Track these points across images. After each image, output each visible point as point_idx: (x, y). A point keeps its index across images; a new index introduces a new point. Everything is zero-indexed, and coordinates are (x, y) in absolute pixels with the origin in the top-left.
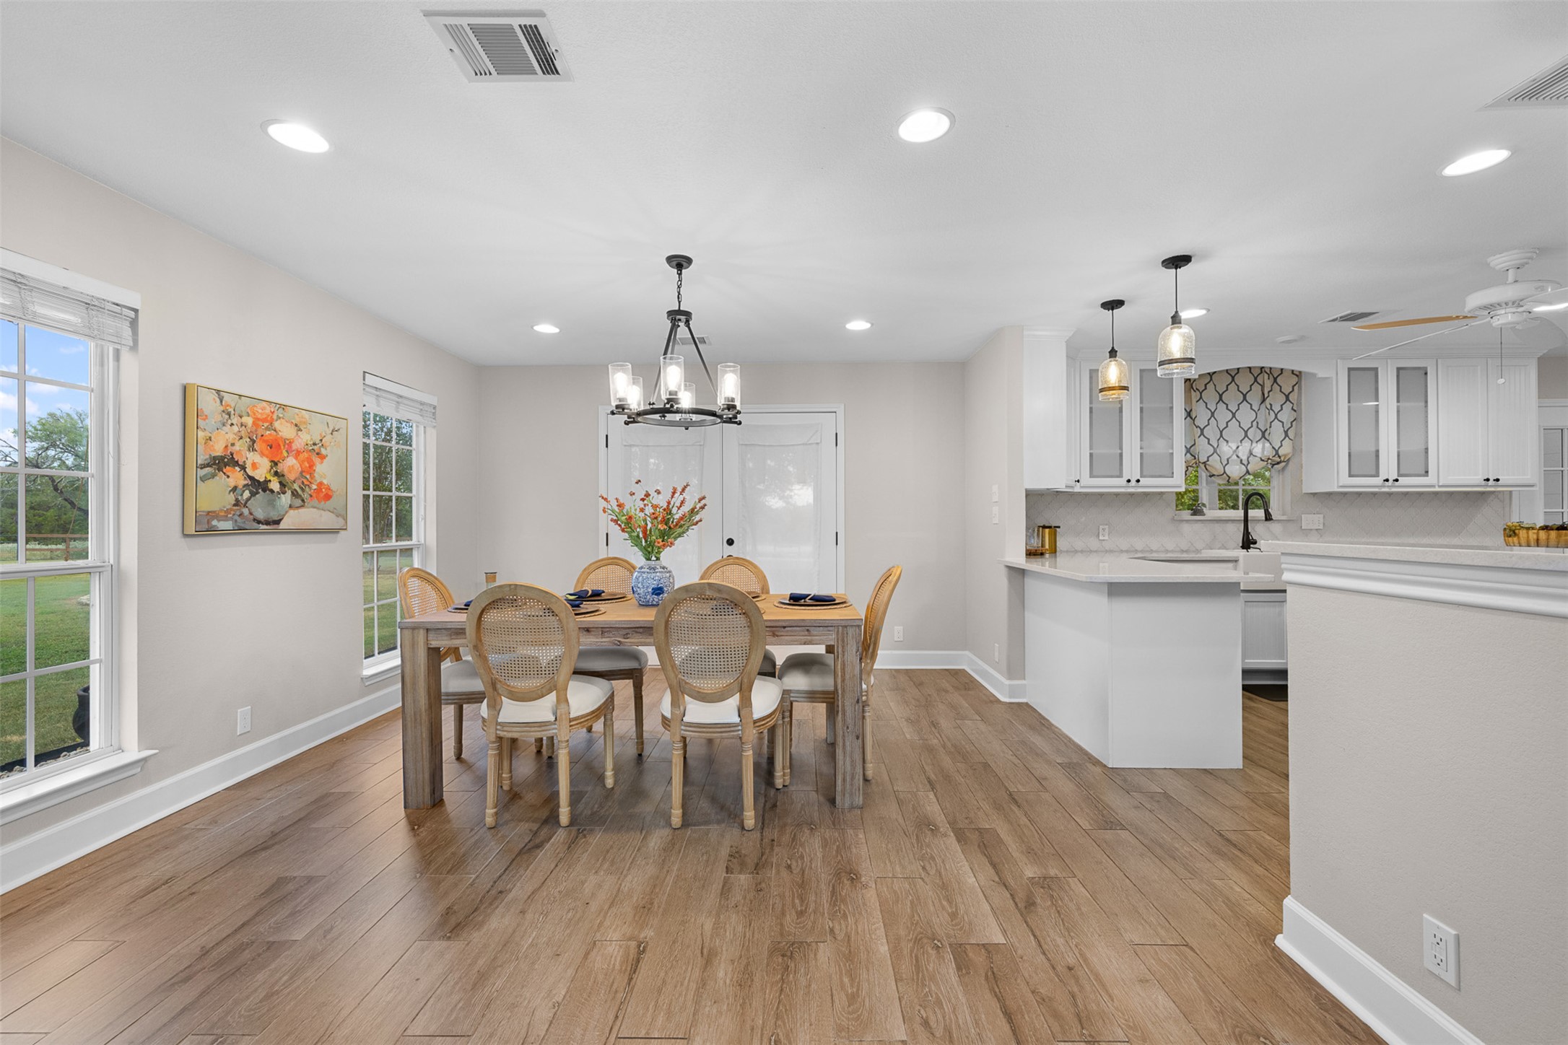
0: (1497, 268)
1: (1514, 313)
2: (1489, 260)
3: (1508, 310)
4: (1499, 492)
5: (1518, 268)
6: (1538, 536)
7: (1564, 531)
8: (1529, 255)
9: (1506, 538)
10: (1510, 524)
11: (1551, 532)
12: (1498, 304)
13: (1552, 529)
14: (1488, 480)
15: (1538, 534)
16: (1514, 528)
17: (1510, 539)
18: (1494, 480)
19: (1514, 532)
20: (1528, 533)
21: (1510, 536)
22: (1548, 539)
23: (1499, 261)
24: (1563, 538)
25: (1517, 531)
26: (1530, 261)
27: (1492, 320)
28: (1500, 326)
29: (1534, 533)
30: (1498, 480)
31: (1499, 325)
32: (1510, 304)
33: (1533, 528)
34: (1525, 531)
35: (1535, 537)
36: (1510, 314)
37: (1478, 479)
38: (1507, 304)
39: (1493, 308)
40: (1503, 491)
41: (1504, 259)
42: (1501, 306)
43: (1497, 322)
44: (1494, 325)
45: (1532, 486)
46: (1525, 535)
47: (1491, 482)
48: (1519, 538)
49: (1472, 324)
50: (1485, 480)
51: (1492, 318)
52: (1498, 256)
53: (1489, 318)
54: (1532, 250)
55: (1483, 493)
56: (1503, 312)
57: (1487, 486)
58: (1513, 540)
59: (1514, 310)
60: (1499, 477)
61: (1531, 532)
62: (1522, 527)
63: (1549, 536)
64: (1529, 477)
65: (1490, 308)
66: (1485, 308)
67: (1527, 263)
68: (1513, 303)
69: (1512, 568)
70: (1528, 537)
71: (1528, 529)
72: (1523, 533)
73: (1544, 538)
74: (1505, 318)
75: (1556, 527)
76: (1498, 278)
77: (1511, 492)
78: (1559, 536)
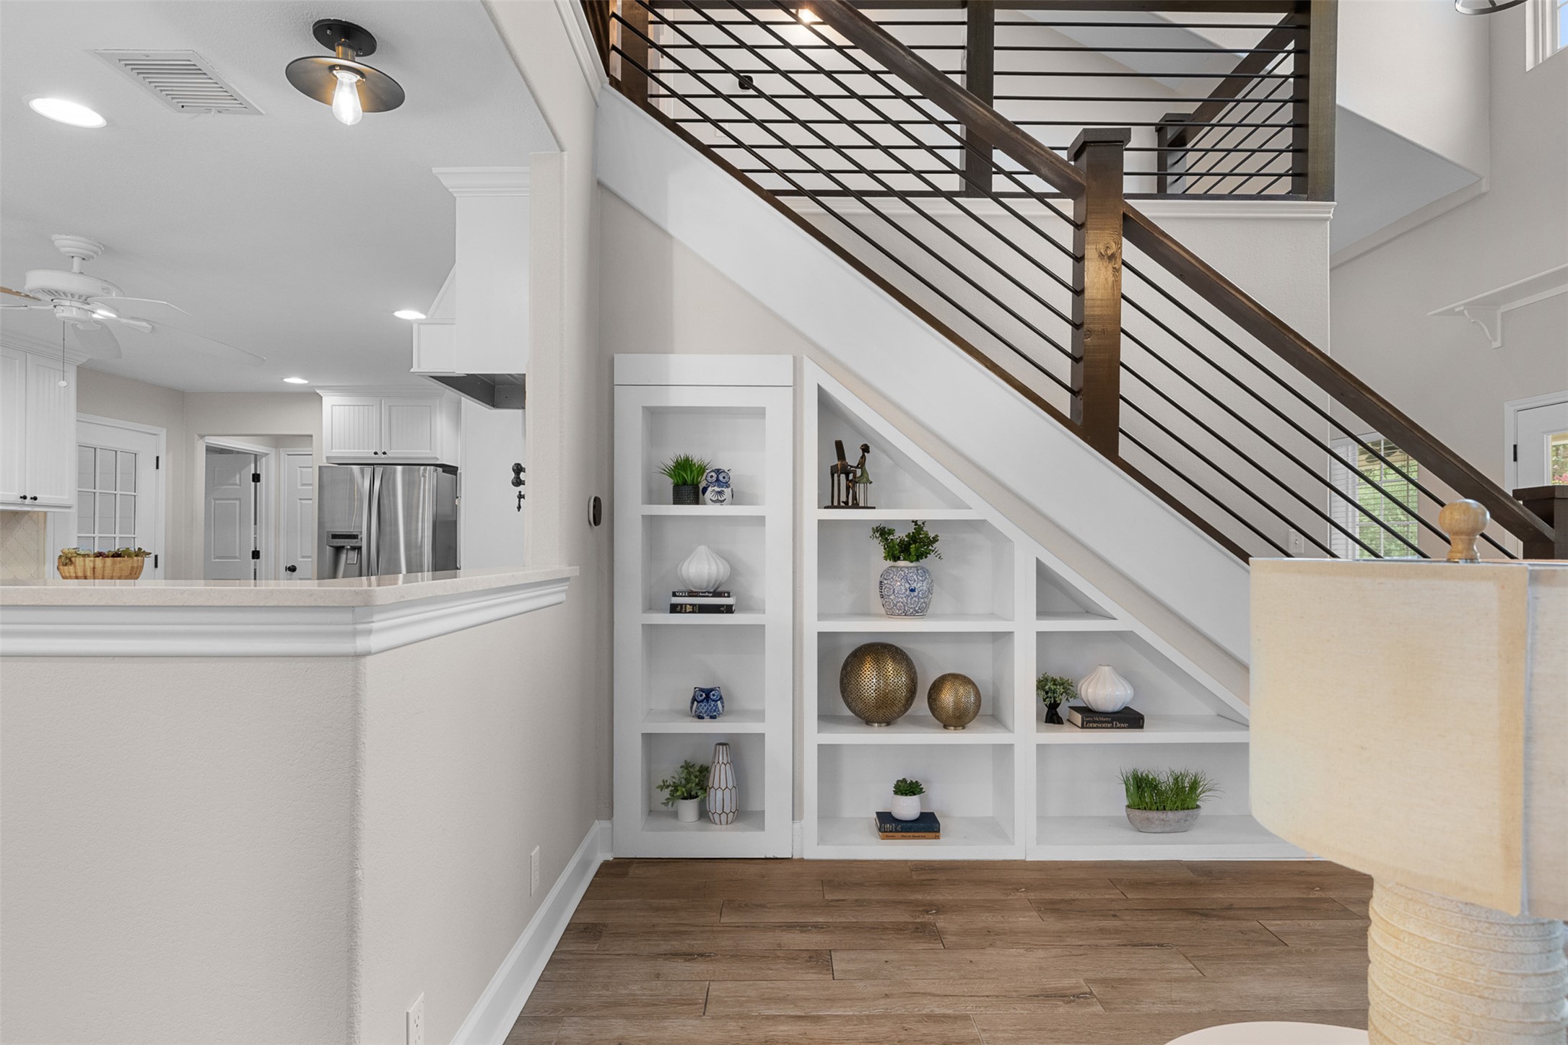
0: (63, 250)
1: (79, 309)
2: (55, 237)
3: (74, 304)
4: (34, 512)
5: (84, 259)
6: (94, 564)
7: (119, 559)
8: (95, 249)
9: (61, 567)
10: (66, 551)
11: (107, 559)
12: (64, 293)
13: (108, 557)
14: (25, 498)
15: (94, 561)
16: (70, 555)
17: (66, 568)
18: (31, 498)
19: (70, 560)
20: (84, 561)
21: (66, 565)
22: (104, 567)
23: (66, 243)
24: (118, 566)
25: (73, 559)
26: (95, 256)
27: (55, 310)
28: (63, 319)
29: (91, 561)
30: (35, 498)
31: (62, 317)
32: (77, 297)
33: (88, 556)
34: (81, 559)
35: (92, 565)
36: (74, 309)
37: (14, 495)
38: (72, 295)
39: (58, 296)
40: (38, 512)
41: (70, 242)
42: (67, 296)
43: (62, 313)
44: (57, 315)
45: (69, 507)
46: (82, 563)
47: (28, 501)
48: (75, 566)
49: (32, 307)
50: (21, 497)
51: (55, 306)
52: (64, 237)
53: (52, 307)
54: (97, 245)
55: (15, 513)
56: (67, 303)
57: (24, 504)
58: (69, 569)
59: (79, 305)
60: (36, 495)
61: (87, 559)
62: (78, 554)
63: (105, 563)
64: (66, 497)
65: (54, 294)
66: (50, 292)
67: (93, 258)
68: (80, 297)
69: (183, 606)
70: (85, 565)
71: (84, 556)
72: (79, 561)
73: (100, 566)
74: (68, 311)
75: (111, 554)
76: (61, 262)
77: (45, 513)
78: (114, 563)
